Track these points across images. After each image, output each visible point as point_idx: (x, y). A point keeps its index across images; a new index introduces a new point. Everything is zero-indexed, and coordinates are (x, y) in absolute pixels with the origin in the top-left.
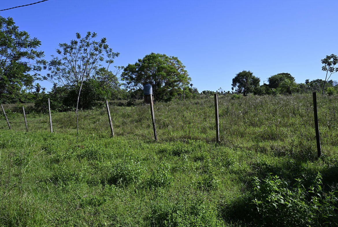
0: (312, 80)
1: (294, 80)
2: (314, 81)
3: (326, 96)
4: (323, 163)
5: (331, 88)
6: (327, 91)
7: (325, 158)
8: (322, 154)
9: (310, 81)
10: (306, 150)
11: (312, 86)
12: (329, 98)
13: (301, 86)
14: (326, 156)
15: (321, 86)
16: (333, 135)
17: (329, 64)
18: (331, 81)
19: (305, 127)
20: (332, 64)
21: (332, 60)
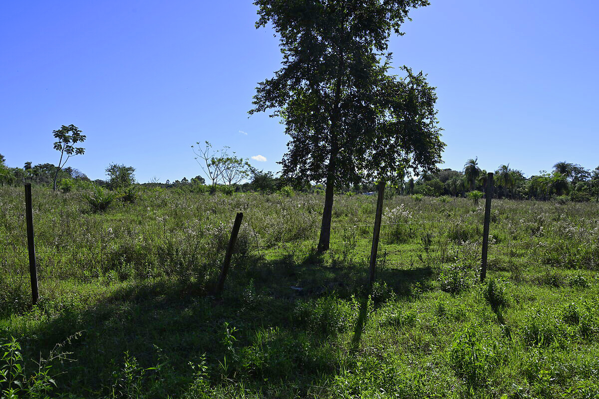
0: (37, 164)
1: (4, 160)
2: (41, 167)
3: (59, 193)
4: (42, 315)
5: (68, 180)
6: (61, 185)
7: (45, 304)
8: (39, 298)
9: (32, 166)
10: (11, 293)
11: (37, 175)
12: (63, 197)
13: (17, 172)
14: (47, 299)
15: (52, 175)
16: (64, 259)
17: (66, 140)
18: (69, 168)
19: (14, 248)
20: (71, 141)
21: (70, 133)
